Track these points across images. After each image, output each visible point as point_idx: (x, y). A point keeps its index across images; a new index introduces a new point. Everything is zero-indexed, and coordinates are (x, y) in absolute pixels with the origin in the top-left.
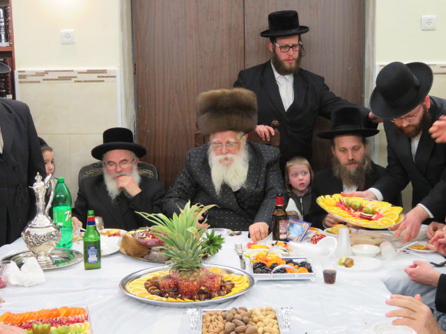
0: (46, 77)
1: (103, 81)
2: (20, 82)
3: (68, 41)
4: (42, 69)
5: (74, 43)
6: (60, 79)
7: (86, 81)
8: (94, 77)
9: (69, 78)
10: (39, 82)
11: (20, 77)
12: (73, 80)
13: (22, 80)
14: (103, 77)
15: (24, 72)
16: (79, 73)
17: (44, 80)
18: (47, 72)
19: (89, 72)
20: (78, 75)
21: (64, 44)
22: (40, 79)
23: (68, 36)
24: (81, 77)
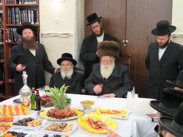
0: (50, 35)
1: (68, 37)
2: (41, 37)
3: (57, 22)
4: (48, 32)
5: (59, 23)
6: (54, 36)
7: (63, 37)
8: (65, 36)
9: (57, 36)
10: (47, 37)
11: (41, 35)
12: (59, 37)
13: (42, 36)
14: (68, 36)
15: (42, 33)
16: (61, 34)
17: (49, 36)
18: (50, 34)
19: (64, 34)
20: (60, 35)
21: (56, 24)
22: (47, 36)
23: (57, 21)
24: (61, 36)
